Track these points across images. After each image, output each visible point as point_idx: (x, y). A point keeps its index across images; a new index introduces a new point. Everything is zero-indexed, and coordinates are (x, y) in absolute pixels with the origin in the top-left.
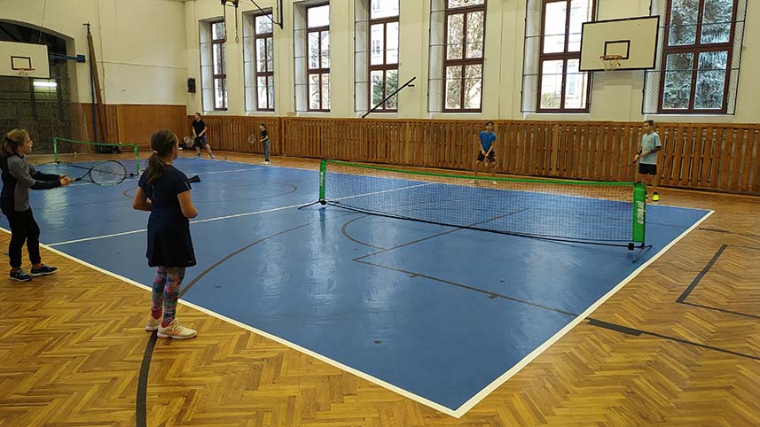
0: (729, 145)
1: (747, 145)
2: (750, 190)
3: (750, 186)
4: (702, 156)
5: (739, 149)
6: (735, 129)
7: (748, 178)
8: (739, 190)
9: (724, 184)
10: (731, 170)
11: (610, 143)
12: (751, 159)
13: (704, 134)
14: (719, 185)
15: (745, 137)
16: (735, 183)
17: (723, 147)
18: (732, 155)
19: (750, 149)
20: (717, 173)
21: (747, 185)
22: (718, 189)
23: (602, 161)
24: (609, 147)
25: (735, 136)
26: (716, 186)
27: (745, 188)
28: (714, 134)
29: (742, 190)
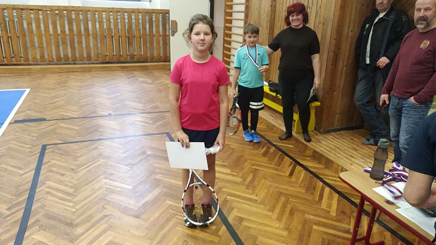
0: (29, 24)
1: (44, 24)
2: (55, 60)
3: (54, 57)
4: (9, 35)
5: (38, 27)
6: (31, 10)
7: (51, 51)
8: (48, 62)
9: (34, 58)
10: (37, 45)
12: (50, 35)
13: (6, 14)
14: (30, 58)
15: (41, 17)
16: (42, 56)
17: (25, 25)
18: (35, 33)
19: (47, 27)
20: (26, 49)
21: (52, 56)
22: (31, 62)
25: (32, 16)
26: (28, 60)
27: (51, 60)
28: (15, 14)
29: (49, 61)
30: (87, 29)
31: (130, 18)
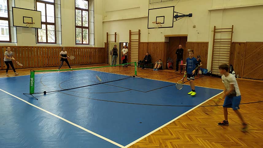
11: (28, 54)
23: (26, 61)
24: (28, 55)
30: (79, 54)
31: (90, 50)
